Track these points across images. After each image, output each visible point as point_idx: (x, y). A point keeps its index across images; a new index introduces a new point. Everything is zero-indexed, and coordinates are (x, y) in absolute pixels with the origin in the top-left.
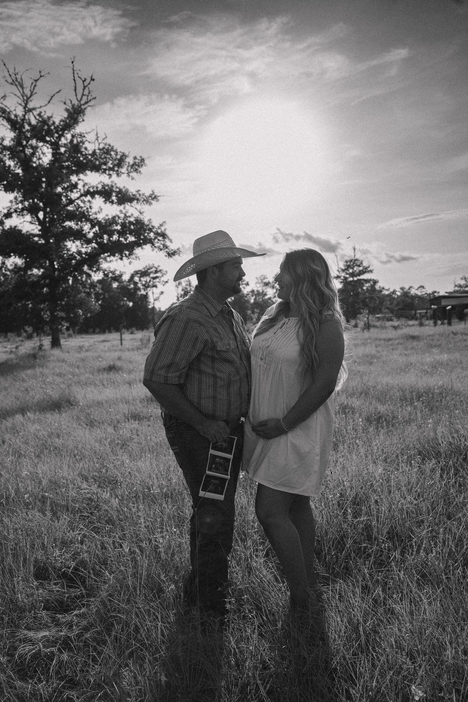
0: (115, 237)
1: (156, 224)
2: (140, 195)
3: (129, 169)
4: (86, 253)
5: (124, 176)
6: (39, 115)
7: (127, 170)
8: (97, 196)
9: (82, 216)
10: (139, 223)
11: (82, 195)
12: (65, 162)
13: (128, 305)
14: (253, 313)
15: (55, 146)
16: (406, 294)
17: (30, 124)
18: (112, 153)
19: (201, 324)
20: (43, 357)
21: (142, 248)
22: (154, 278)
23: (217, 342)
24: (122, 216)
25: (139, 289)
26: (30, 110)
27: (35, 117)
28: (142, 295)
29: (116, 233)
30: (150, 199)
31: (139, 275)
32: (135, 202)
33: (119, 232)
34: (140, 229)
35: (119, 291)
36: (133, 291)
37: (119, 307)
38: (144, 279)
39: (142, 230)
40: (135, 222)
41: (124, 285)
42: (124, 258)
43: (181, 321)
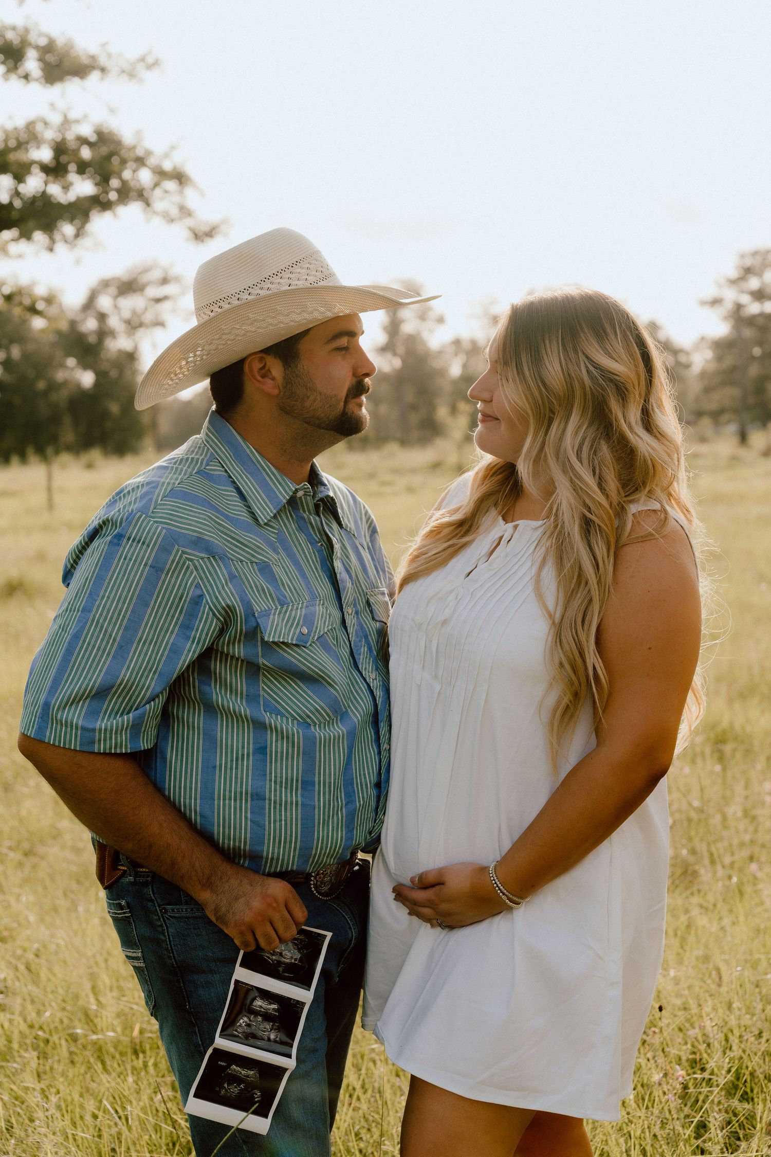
0: (34, 184)
2: (110, 56)
10: (104, 140)
13: (78, 385)
14: (454, 410)
19: (212, 553)
21: (115, 215)
22: (158, 300)
23: (266, 614)
24: (56, 119)
25: (112, 333)
28: (120, 352)
29: (35, 169)
30: (140, 67)
31: (113, 290)
32: (95, 76)
33: (46, 169)
34: (108, 157)
35: (52, 338)
36: (92, 339)
37: (53, 386)
38: (131, 303)
39: (115, 160)
40: (93, 138)
41: (64, 326)
42: (60, 247)
43: (143, 543)
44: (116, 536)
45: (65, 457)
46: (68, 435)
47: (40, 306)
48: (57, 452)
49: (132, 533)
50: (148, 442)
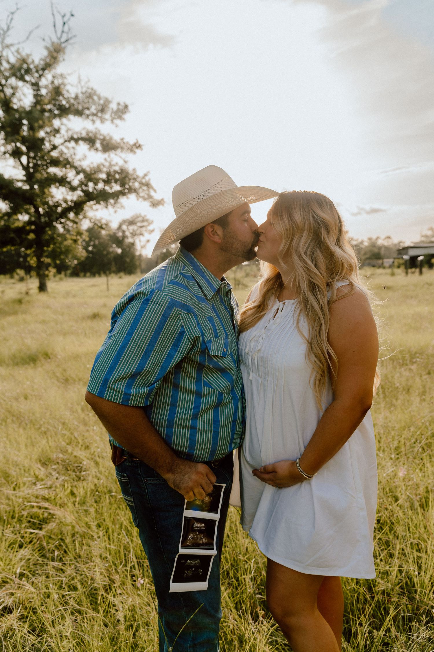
0: (101, 186)
1: (140, 173)
2: (124, 143)
3: (113, 115)
4: (72, 201)
5: (108, 124)
6: (18, 51)
7: (111, 116)
8: (81, 142)
9: (66, 163)
10: (123, 172)
11: (66, 141)
12: (47, 105)
13: (117, 253)
15: (36, 86)
16: (373, 245)
17: (8, 62)
18: (95, 98)
20: (29, 302)
21: (127, 198)
22: (141, 227)
23: (210, 342)
24: (107, 164)
25: (127, 237)
26: (8, 46)
27: (13, 53)
28: (130, 243)
29: (101, 181)
30: (134, 147)
31: (127, 224)
32: (119, 150)
33: (104, 181)
34: (124, 178)
35: (108, 238)
36: (121, 239)
37: (109, 253)
38: (132, 228)
39: (127, 179)
40: (119, 171)
41: (111, 233)
42: (110, 207)
43: (159, 304)
44: (145, 300)
45: (113, 275)
46: (114, 268)
47: (104, 226)
48: (110, 273)
49: (154, 299)
50: (138, 270)
